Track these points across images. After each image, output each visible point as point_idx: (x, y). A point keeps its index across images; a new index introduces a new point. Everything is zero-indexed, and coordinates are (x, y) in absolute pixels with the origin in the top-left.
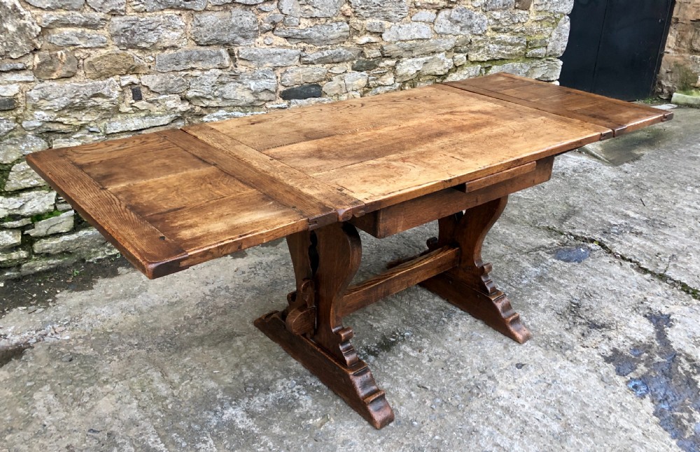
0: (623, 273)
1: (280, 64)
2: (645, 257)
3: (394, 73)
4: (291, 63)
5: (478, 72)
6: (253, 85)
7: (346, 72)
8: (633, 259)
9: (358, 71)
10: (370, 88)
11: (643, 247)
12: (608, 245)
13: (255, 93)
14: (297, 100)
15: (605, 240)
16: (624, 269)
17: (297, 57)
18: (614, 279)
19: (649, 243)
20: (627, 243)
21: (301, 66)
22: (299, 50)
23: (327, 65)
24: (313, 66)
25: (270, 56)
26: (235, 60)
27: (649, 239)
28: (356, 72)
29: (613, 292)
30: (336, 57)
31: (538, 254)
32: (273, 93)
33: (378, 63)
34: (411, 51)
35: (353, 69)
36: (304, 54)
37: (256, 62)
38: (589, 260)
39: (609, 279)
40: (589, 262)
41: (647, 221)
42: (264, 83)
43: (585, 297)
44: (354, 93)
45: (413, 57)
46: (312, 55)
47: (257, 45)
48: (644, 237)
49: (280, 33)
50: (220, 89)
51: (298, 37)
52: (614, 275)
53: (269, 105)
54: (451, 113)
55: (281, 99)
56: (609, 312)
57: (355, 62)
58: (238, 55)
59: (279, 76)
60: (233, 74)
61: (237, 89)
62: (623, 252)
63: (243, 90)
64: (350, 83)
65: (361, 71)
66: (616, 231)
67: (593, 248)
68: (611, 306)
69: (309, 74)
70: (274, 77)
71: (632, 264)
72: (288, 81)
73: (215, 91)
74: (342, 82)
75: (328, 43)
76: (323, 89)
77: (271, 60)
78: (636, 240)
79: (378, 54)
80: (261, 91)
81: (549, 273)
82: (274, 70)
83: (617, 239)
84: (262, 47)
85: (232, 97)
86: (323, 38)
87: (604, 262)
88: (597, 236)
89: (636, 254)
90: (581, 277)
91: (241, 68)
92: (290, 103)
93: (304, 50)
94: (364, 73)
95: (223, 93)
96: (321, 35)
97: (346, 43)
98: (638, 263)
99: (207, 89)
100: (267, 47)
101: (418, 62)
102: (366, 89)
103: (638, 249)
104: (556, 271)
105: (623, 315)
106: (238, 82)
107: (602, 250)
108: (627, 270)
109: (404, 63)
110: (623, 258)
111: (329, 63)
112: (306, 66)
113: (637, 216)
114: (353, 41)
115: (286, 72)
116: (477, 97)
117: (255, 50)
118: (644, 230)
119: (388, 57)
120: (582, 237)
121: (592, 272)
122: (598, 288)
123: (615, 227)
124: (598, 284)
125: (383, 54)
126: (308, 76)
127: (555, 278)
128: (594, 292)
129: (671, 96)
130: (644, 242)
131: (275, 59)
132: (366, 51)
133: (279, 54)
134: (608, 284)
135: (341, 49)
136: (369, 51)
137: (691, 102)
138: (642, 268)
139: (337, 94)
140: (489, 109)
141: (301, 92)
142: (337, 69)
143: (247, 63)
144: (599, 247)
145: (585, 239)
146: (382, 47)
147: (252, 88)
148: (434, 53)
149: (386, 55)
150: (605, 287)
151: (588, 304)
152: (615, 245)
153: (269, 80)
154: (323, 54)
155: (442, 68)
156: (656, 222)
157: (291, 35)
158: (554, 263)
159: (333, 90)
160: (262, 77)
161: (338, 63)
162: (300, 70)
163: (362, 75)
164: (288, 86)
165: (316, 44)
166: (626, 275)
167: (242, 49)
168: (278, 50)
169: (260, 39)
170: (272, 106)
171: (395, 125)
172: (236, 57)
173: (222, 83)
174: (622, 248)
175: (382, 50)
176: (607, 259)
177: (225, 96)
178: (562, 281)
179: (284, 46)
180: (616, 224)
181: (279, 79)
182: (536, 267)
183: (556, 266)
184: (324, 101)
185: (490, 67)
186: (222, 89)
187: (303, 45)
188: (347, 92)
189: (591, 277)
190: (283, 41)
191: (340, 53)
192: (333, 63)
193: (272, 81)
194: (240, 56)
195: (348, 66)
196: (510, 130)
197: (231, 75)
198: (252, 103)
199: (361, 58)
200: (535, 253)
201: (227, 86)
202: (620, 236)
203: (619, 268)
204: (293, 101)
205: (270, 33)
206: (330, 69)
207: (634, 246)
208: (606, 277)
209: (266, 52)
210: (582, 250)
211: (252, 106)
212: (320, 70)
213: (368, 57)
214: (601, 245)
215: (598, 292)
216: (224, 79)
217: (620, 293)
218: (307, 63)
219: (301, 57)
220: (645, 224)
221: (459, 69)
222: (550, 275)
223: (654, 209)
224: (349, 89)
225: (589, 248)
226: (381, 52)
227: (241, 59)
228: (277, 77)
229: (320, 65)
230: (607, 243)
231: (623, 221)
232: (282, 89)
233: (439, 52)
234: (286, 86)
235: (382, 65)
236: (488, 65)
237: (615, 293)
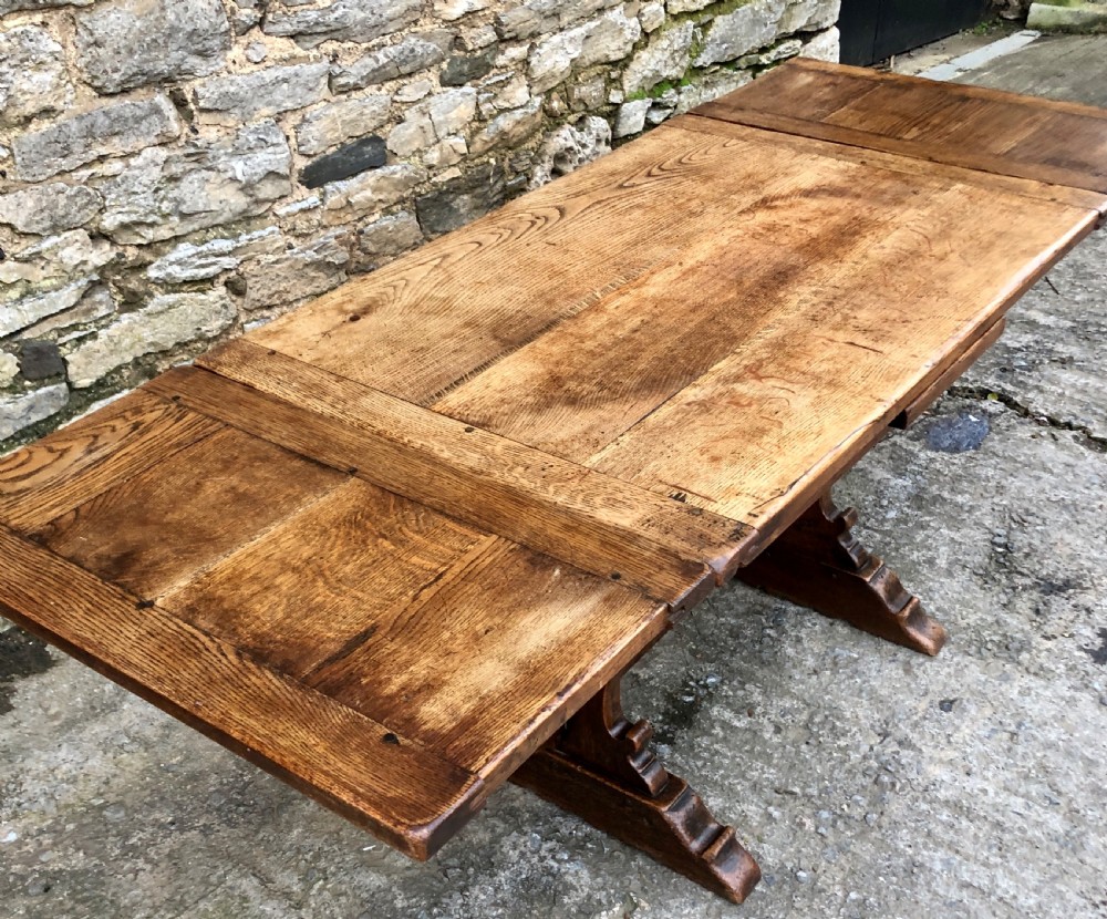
0: (1064, 456)
1: (289, 105)
2: (1095, 413)
3: (526, 75)
4: (312, 96)
5: (689, 39)
6: (239, 168)
7: (430, 94)
8: (1075, 423)
9: (454, 86)
10: (485, 120)
11: (1083, 391)
12: (1018, 399)
13: (247, 188)
14: (337, 184)
15: (1009, 387)
16: (1064, 447)
17: (324, 81)
18: (1052, 473)
19: (1093, 381)
20: (1053, 388)
21: (333, 99)
22: (326, 61)
23: (388, 85)
24: (360, 93)
25: (265, 89)
26: (189, 117)
27: (1091, 372)
28: (451, 90)
29: (1062, 505)
30: (405, 62)
31: (895, 444)
32: (286, 177)
33: (493, 58)
34: (556, 15)
35: (444, 83)
36: (338, 71)
37: (237, 111)
38: (993, 440)
39: (1046, 476)
40: (994, 442)
41: (1072, 330)
42: (263, 160)
43: (1014, 526)
44: (452, 140)
45: (561, 30)
46: (355, 66)
47: (232, 67)
48: (1080, 368)
49: (279, 28)
50: (170, 196)
51: (319, 30)
52: (1050, 465)
53: (281, 210)
54: (765, 203)
55: (303, 188)
56: (1069, 552)
57: (444, 65)
58: (195, 101)
59: (292, 133)
60: (192, 150)
61: (207, 187)
62: (1052, 410)
63: (222, 184)
64: (442, 118)
65: (461, 85)
66: (1023, 363)
67: (992, 409)
68: (1069, 538)
69: (353, 115)
70: (281, 139)
71: (1074, 433)
72: (314, 143)
73: (162, 201)
74: (426, 120)
75: (382, 31)
76: (389, 145)
77: (268, 98)
78: (1068, 376)
79: (491, 36)
80: (261, 180)
81: (931, 484)
82: (278, 121)
83: (1031, 381)
84: (246, 70)
85: (201, 207)
86: (372, 22)
87: (1022, 440)
88: (991, 382)
89: (1076, 410)
90: (993, 483)
91: (208, 134)
92: (324, 194)
93: (335, 57)
94: (468, 88)
95: (178, 201)
96: (367, 14)
97: (421, 22)
98: (1084, 429)
99: (145, 201)
100: (255, 68)
101: (572, 40)
102: (475, 124)
103: (1077, 396)
104: (941, 479)
105: (1095, 554)
106: (209, 169)
107: (1010, 411)
108: (1069, 448)
109: (545, 46)
110: (1053, 422)
111: (393, 79)
112: (344, 97)
113: (1051, 320)
114: (434, 16)
115: (304, 120)
116: (790, 145)
117: (232, 82)
118: (1073, 350)
119: (511, 39)
120: (964, 389)
121: (1009, 466)
122: (1030, 500)
123: (1019, 355)
124: (1028, 493)
125: (500, 35)
126: (352, 121)
127: (946, 494)
128: (1027, 511)
129: (1025, 12)
130: (1083, 381)
131: (278, 96)
132: (466, 34)
133: (285, 81)
134: (1047, 487)
135: (413, 40)
136: (473, 32)
137: (1067, 20)
138: (1095, 439)
139: (419, 150)
140: (838, 180)
141: (344, 162)
142: (411, 91)
143: (218, 118)
144: (1001, 406)
145: (971, 391)
146: (497, 20)
147: (240, 177)
148: (601, 10)
149: (507, 36)
150: (1043, 496)
151: (1025, 542)
152: (1030, 395)
153: (271, 149)
154: (377, 61)
155: (619, 42)
156: (1091, 329)
157: (302, 27)
158: (932, 460)
159: (409, 142)
160: (256, 146)
161: (410, 75)
162: (334, 110)
163: (463, 94)
164: (315, 155)
165: (359, 39)
166: (1071, 461)
167: (202, 87)
168: (281, 72)
169: (236, 52)
170: (288, 209)
171: (669, 265)
172: (192, 106)
173: (173, 179)
174: (1046, 400)
175: (498, 24)
176: (1025, 431)
177: (184, 208)
178: (960, 499)
179: (292, 59)
180: (1018, 345)
181: (293, 141)
182: (901, 475)
183: (938, 466)
184: (394, 173)
185: (711, 22)
186: (175, 193)
187: (331, 46)
188: (438, 141)
189: (1011, 479)
190: (285, 47)
191: (412, 51)
192: (401, 76)
193: (278, 149)
194: (202, 104)
195: (431, 78)
196: (916, 236)
197: (188, 155)
198: (245, 211)
199: (456, 53)
200: (888, 443)
201: (184, 184)
202: (1035, 374)
203: (1053, 447)
204: (329, 187)
205: (256, 31)
206: (397, 93)
207: (1067, 393)
208: (1036, 473)
209: (257, 83)
210: (973, 419)
211: (246, 218)
212: (376, 99)
213: (470, 47)
214: (1004, 398)
215: (1034, 510)
216: (175, 169)
217: (1074, 504)
218: (347, 90)
219: (331, 77)
220: (1072, 338)
221: (652, 38)
222: (934, 489)
223: (1078, 298)
224: (441, 134)
225: (984, 411)
226: (496, 30)
227: (202, 110)
228: (288, 138)
229: (372, 89)
230: (1015, 394)
231: (1029, 337)
232: (302, 163)
233: (612, 8)
234: (309, 156)
235: (501, 60)
236: (708, 17)
237: (1066, 507)
